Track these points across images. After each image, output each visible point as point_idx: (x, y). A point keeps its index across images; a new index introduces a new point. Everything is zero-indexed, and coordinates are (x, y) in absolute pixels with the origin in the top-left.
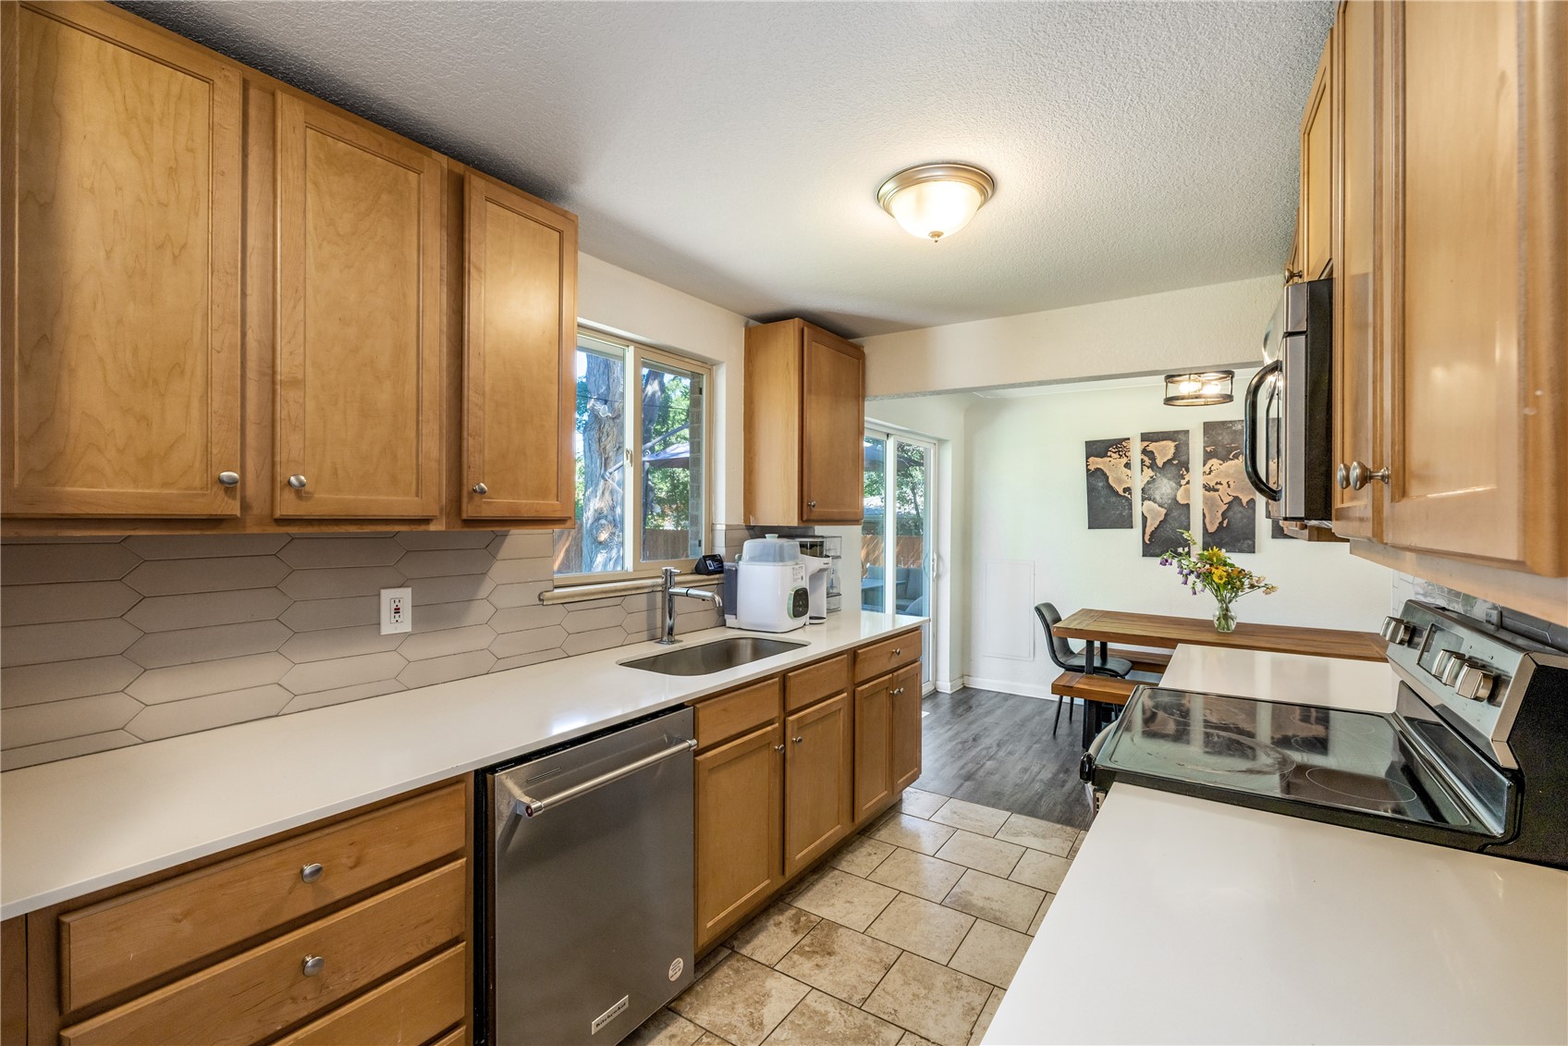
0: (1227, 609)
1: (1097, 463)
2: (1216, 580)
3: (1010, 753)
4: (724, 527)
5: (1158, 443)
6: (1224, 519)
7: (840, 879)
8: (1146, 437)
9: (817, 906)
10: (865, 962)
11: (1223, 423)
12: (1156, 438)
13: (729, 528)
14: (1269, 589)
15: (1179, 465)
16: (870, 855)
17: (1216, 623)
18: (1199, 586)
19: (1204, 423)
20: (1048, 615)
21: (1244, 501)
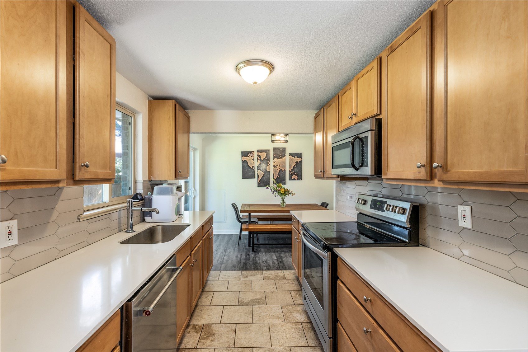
0: (284, 201)
1: (245, 158)
2: (282, 192)
3: (230, 253)
4: (142, 181)
5: (261, 153)
6: (278, 175)
7: (201, 309)
8: (258, 151)
9: (199, 321)
10: (227, 332)
11: (278, 148)
12: (261, 151)
13: (144, 181)
14: (293, 194)
15: (267, 160)
16: (206, 297)
17: (281, 204)
18: (277, 194)
19: (273, 148)
20: (234, 206)
21: (283, 170)
